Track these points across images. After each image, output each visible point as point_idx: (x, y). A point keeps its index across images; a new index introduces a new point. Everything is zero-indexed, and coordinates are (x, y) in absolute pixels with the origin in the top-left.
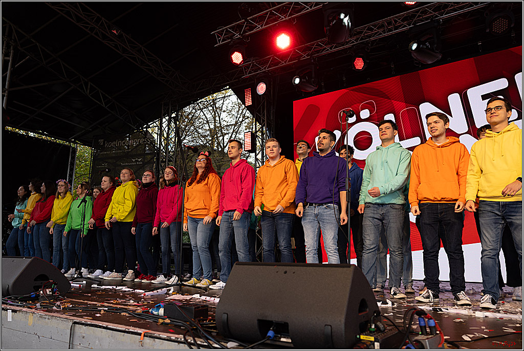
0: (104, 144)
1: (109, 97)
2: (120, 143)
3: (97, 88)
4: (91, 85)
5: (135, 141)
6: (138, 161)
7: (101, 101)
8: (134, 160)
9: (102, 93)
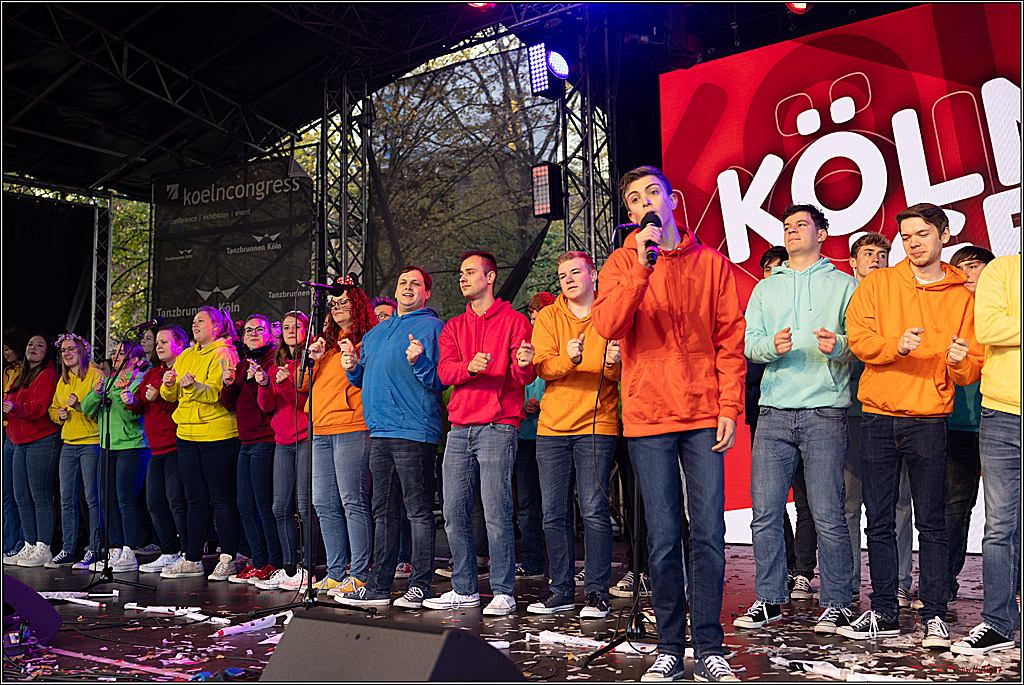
0: (181, 194)
1: (183, 75)
2: (221, 192)
3: (147, 55)
4: (130, 50)
5: (260, 187)
6: (271, 241)
7: (158, 89)
8: (259, 239)
9: (161, 67)
